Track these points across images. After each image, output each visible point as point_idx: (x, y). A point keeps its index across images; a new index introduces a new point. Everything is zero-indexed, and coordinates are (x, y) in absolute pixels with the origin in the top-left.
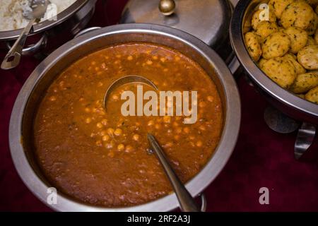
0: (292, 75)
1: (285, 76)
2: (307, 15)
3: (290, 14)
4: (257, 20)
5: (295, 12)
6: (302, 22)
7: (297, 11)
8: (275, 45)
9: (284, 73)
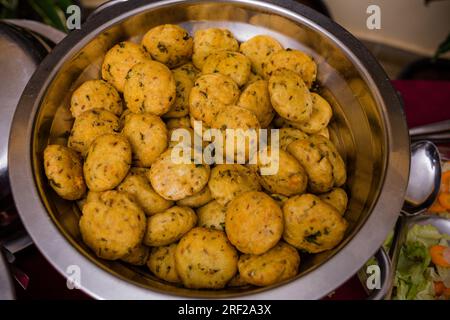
0: (133, 228)
1: (120, 232)
2: (162, 87)
3: (134, 88)
4: (79, 107)
5: (141, 85)
6: (156, 102)
7: (144, 81)
8: (99, 165)
9: (117, 227)
